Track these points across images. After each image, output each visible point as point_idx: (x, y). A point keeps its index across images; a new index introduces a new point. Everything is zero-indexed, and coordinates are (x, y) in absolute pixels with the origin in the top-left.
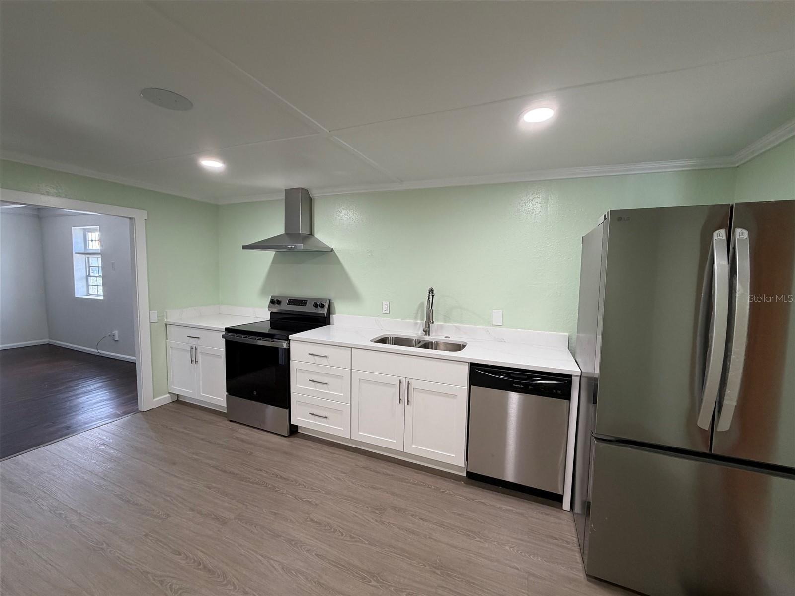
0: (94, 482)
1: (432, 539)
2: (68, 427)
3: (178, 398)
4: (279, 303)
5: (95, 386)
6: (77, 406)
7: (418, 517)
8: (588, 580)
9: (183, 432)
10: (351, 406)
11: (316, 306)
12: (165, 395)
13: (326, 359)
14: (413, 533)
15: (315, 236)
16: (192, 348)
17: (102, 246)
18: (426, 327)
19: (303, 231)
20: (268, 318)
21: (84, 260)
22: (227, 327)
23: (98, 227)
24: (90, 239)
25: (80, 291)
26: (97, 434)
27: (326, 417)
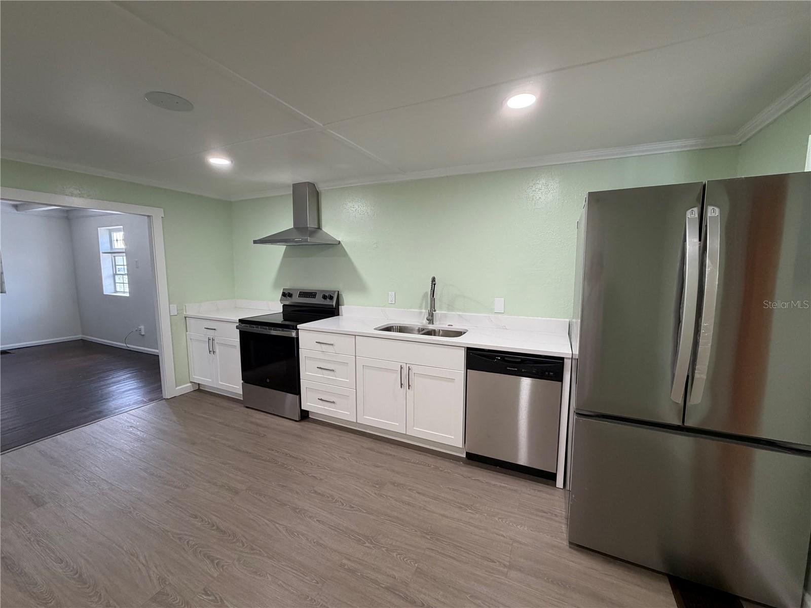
0: (123, 458)
1: (425, 509)
2: (100, 412)
3: (199, 387)
4: (290, 295)
5: (124, 377)
6: (108, 393)
7: (415, 492)
8: (570, 547)
9: (202, 417)
10: (356, 391)
11: (325, 297)
12: (187, 384)
13: (331, 346)
14: (409, 504)
15: (323, 229)
16: (209, 339)
17: (126, 244)
18: (429, 315)
19: (311, 224)
20: (281, 310)
21: (111, 258)
22: (240, 318)
23: (122, 227)
24: (115, 239)
25: (108, 290)
26: (126, 418)
27: (333, 402)
